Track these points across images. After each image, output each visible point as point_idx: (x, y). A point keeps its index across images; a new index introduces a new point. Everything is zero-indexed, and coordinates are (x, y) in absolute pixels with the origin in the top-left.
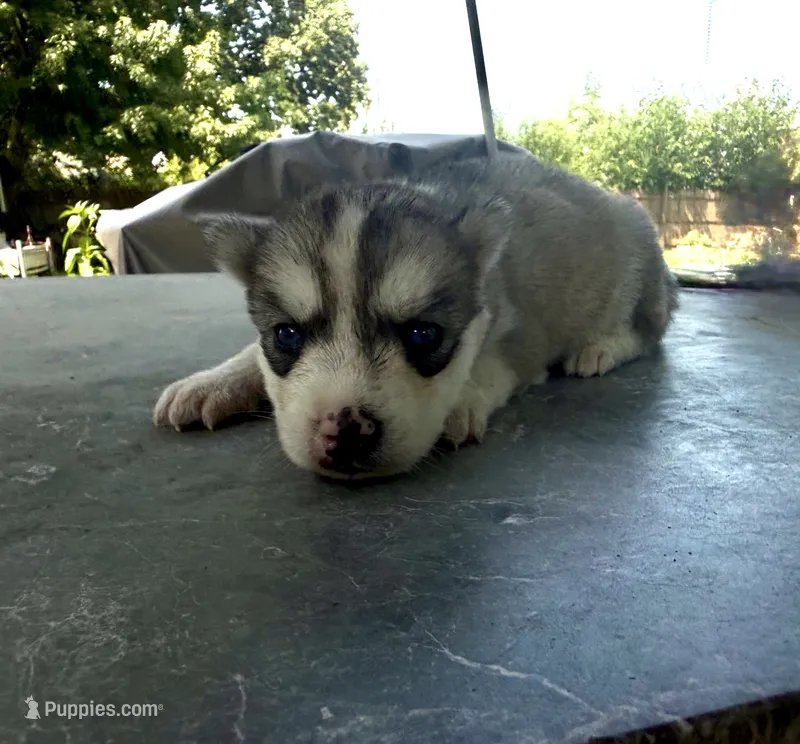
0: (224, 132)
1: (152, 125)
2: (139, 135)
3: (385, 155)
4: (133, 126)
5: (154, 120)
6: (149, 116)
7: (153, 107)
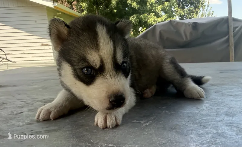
0: (157, 21)
1: (138, 20)
2: (134, 23)
3: (191, 26)
4: (133, 21)
5: (138, 18)
6: (137, 17)
7: (138, 15)
